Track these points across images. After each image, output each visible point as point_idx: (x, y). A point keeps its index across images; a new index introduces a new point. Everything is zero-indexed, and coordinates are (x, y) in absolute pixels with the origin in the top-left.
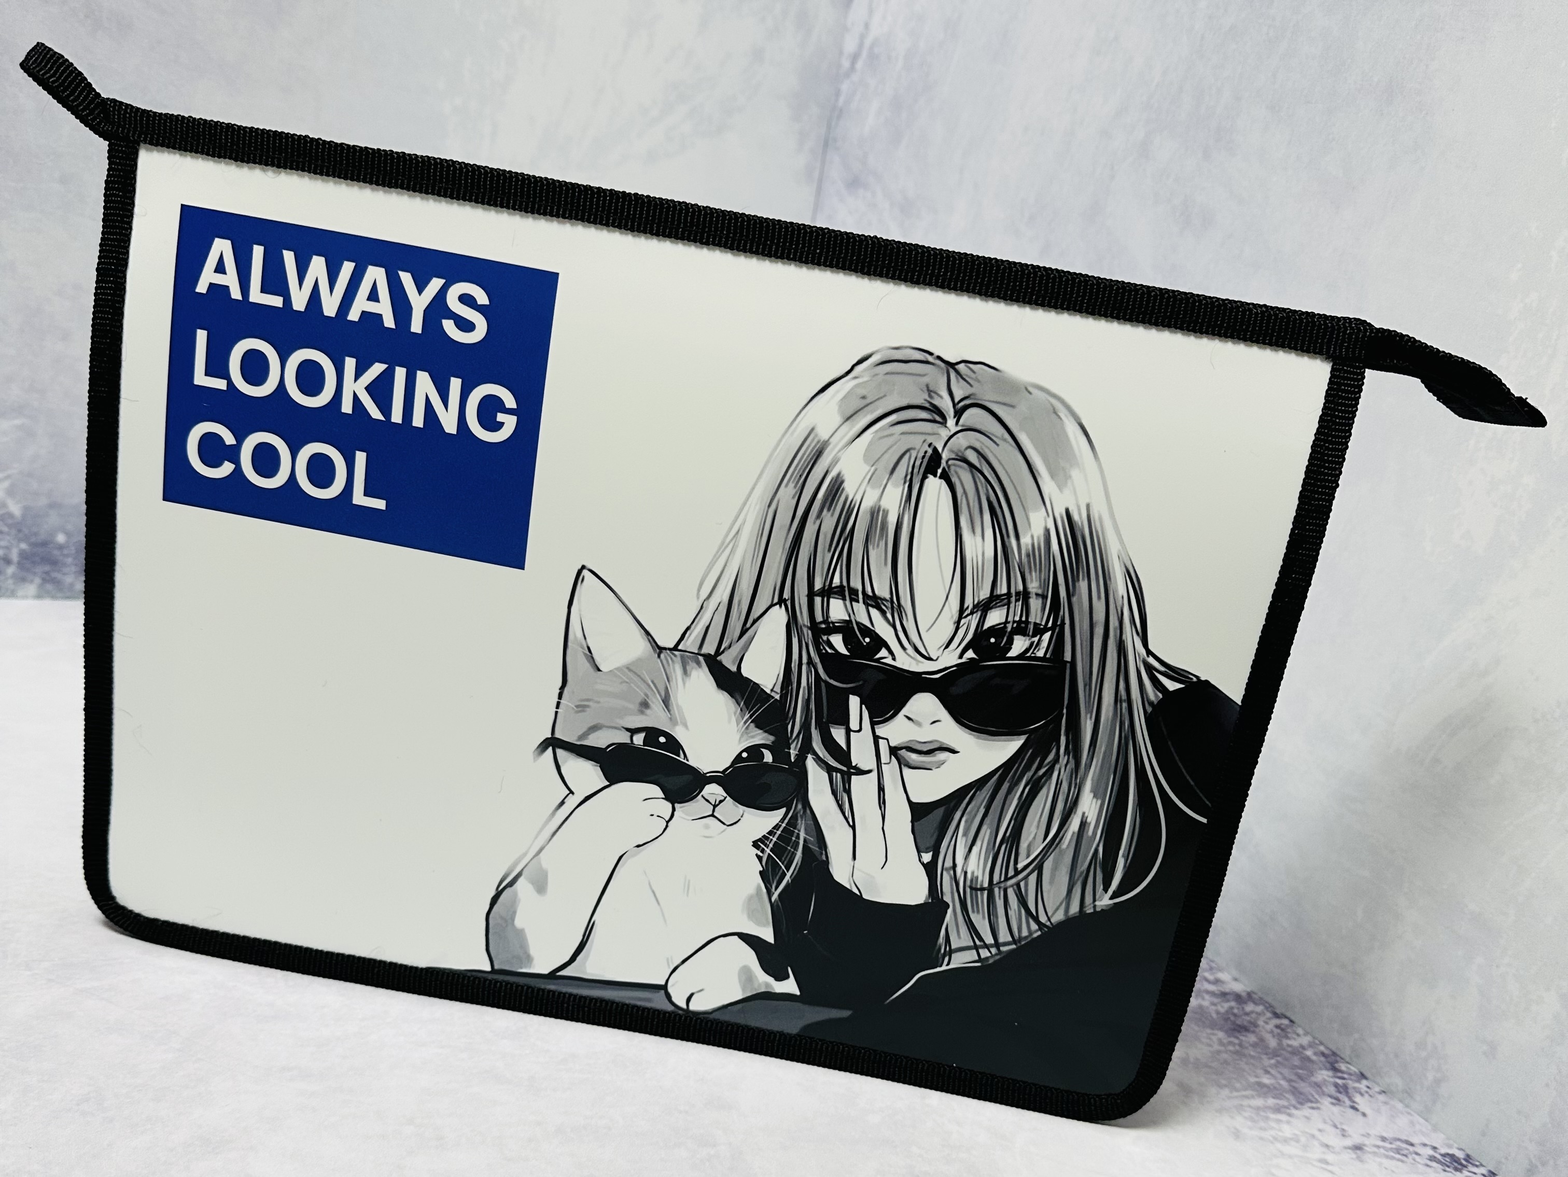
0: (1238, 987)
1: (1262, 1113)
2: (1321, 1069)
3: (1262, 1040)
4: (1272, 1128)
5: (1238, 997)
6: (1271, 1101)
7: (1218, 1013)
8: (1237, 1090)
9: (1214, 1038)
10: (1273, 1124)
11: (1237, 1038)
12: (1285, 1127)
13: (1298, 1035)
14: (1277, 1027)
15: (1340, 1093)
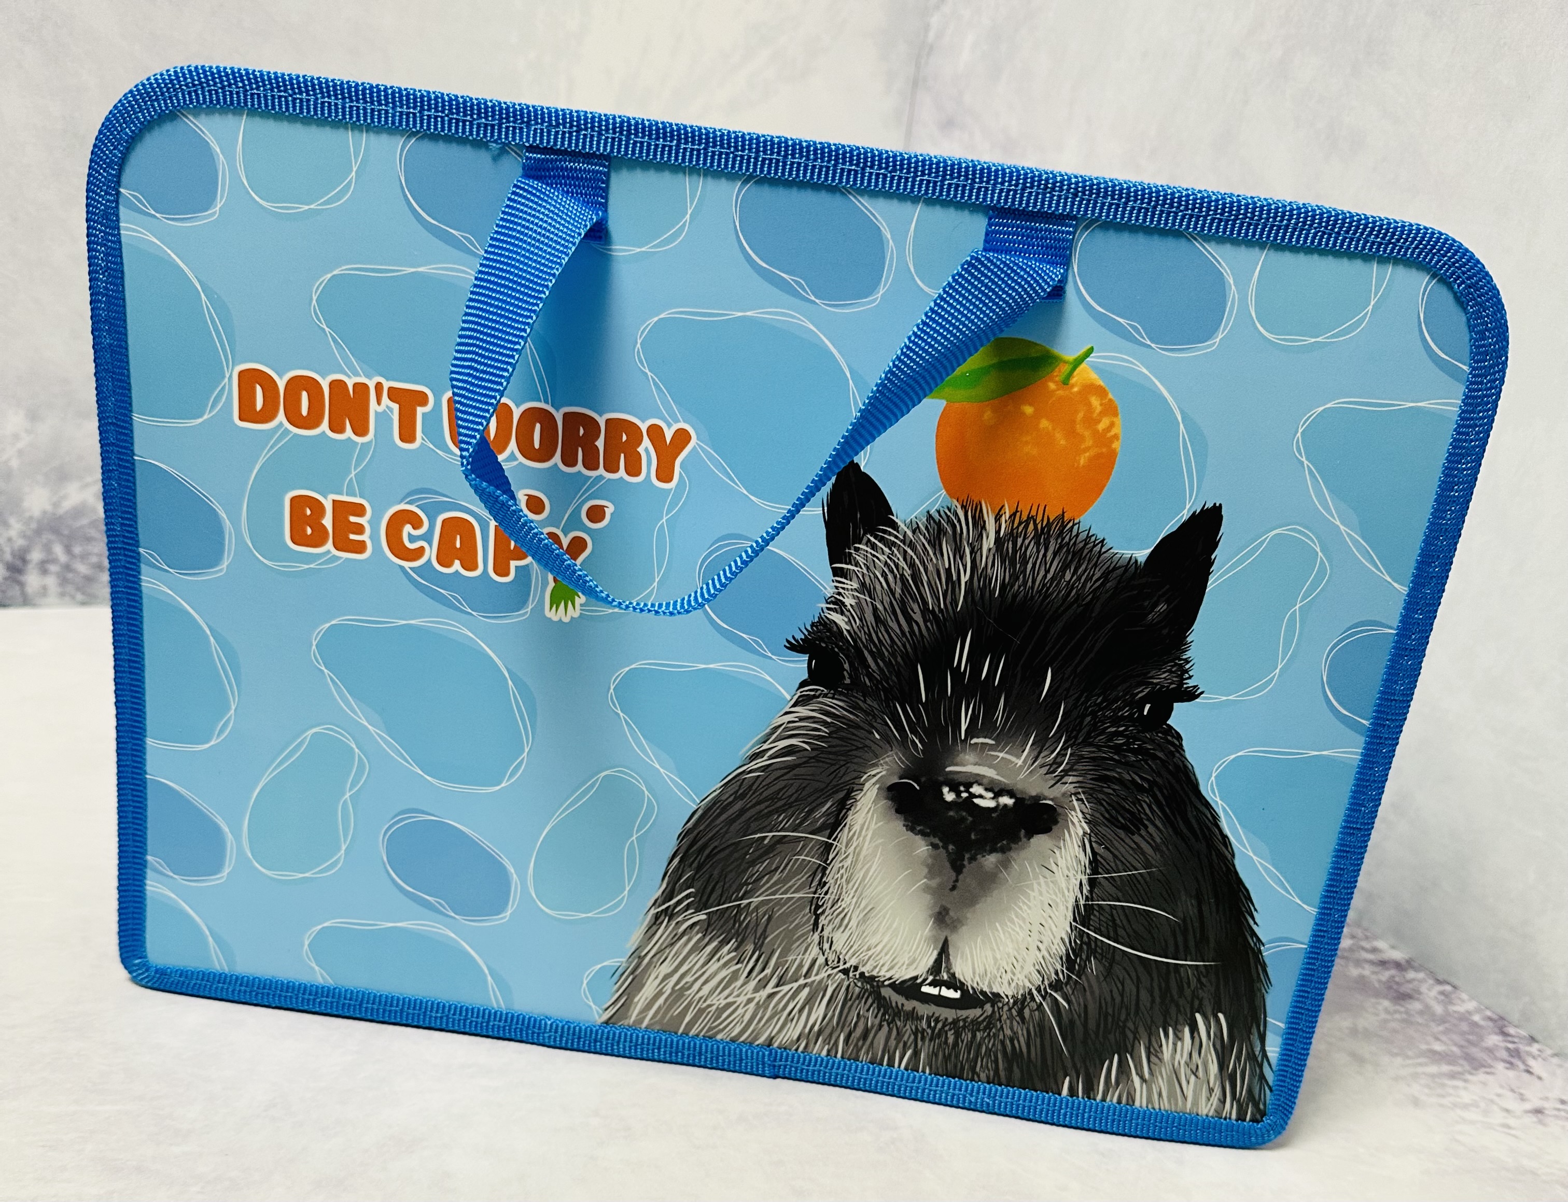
0: (1397, 955)
1: (1437, 1080)
2: (1489, 1034)
3: (1427, 1007)
4: (1451, 1095)
5: (1398, 965)
6: (1445, 1068)
7: (1380, 981)
8: (1408, 1057)
9: (1380, 1008)
10: (1451, 1091)
11: (1402, 1006)
12: (1463, 1093)
13: (1463, 1001)
14: (1442, 993)
15: (1512, 1056)
